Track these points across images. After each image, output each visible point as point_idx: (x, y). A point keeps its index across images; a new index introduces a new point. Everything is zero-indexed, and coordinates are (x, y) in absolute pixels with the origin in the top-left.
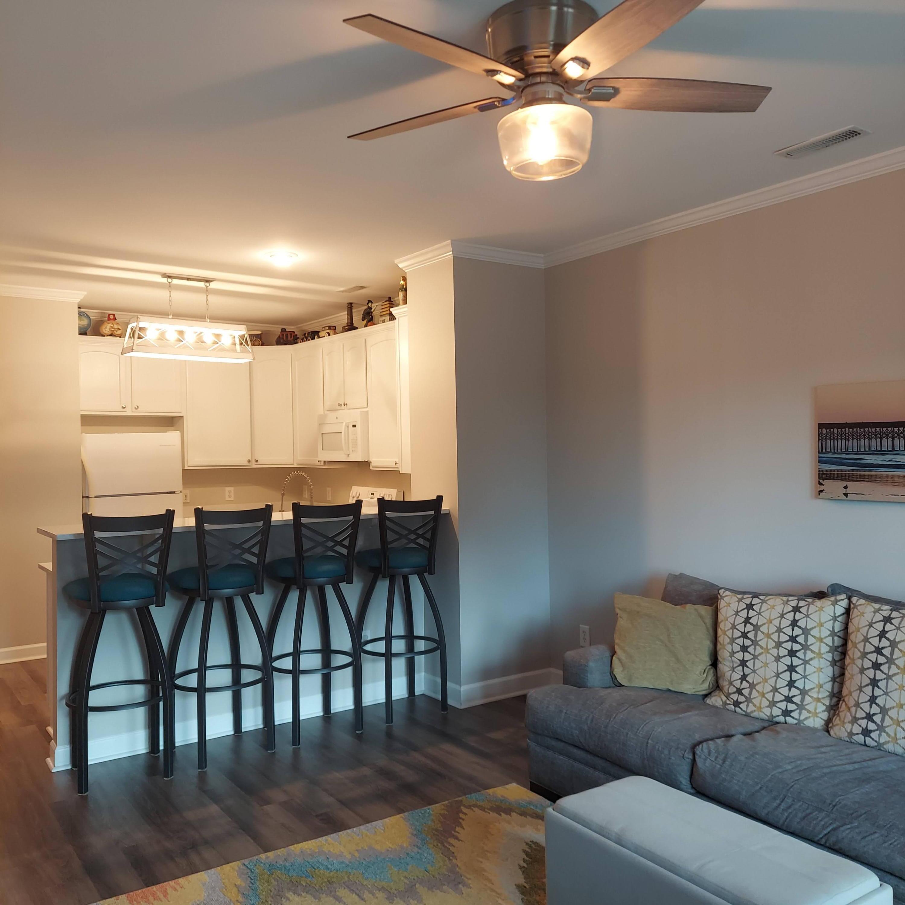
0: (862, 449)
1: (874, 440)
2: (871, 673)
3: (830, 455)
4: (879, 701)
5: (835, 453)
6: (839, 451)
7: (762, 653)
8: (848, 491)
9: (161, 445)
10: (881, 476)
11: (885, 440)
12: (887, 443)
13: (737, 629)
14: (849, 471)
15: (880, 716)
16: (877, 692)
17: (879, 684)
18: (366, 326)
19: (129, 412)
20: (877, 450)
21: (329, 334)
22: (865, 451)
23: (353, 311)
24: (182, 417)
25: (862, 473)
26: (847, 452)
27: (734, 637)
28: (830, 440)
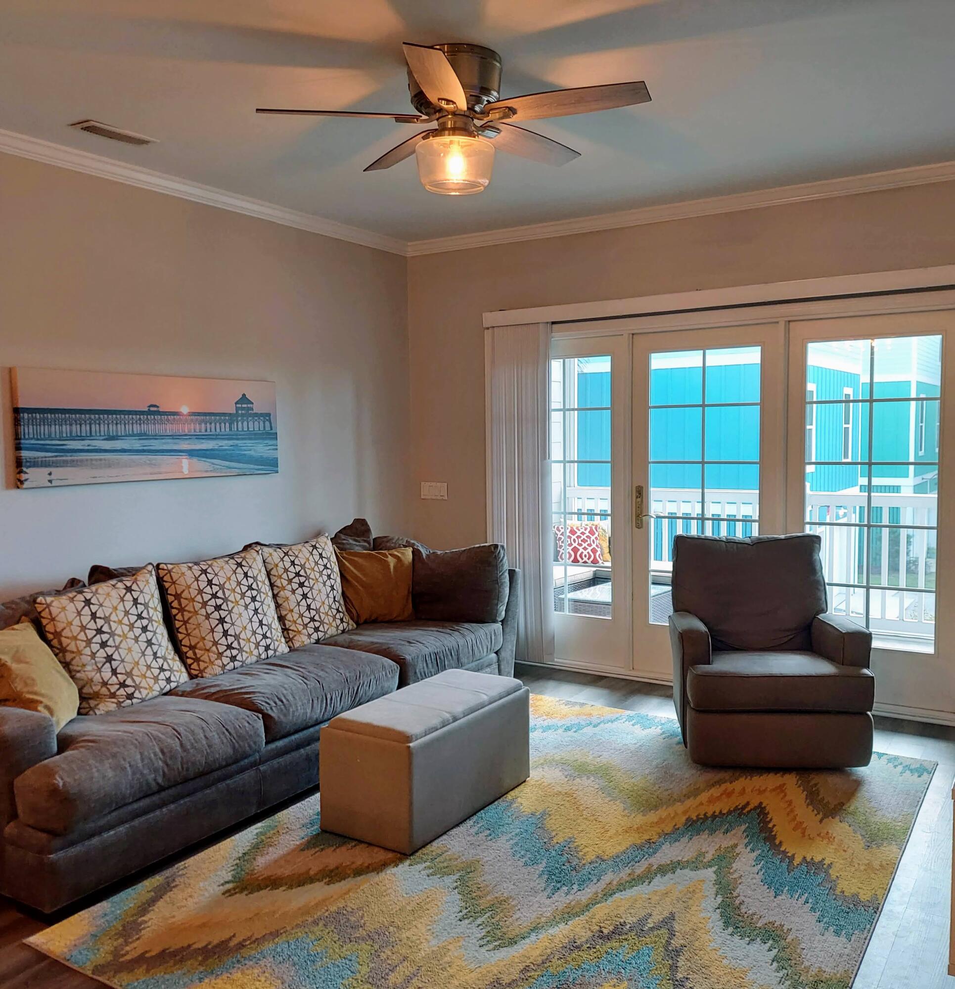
0: (64, 435)
1: (74, 426)
2: (216, 615)
3: (33, 442)
4: (231, 632)
5: (38, 439)
6: (42, 436)
7: (122, 641)
8: (52, 477)
10: (82, 461)
11: (83, 426)
12: (85, 429)
13: (89, 629)
14: (52, 457)
15: (236, 642)
16: (226, 626)
17: (226, 620)
20: (77, 436)
22: (67, 436)
25: (64, 458)
26: (50, 438)
27: (89, 638)
28: (33, 425)
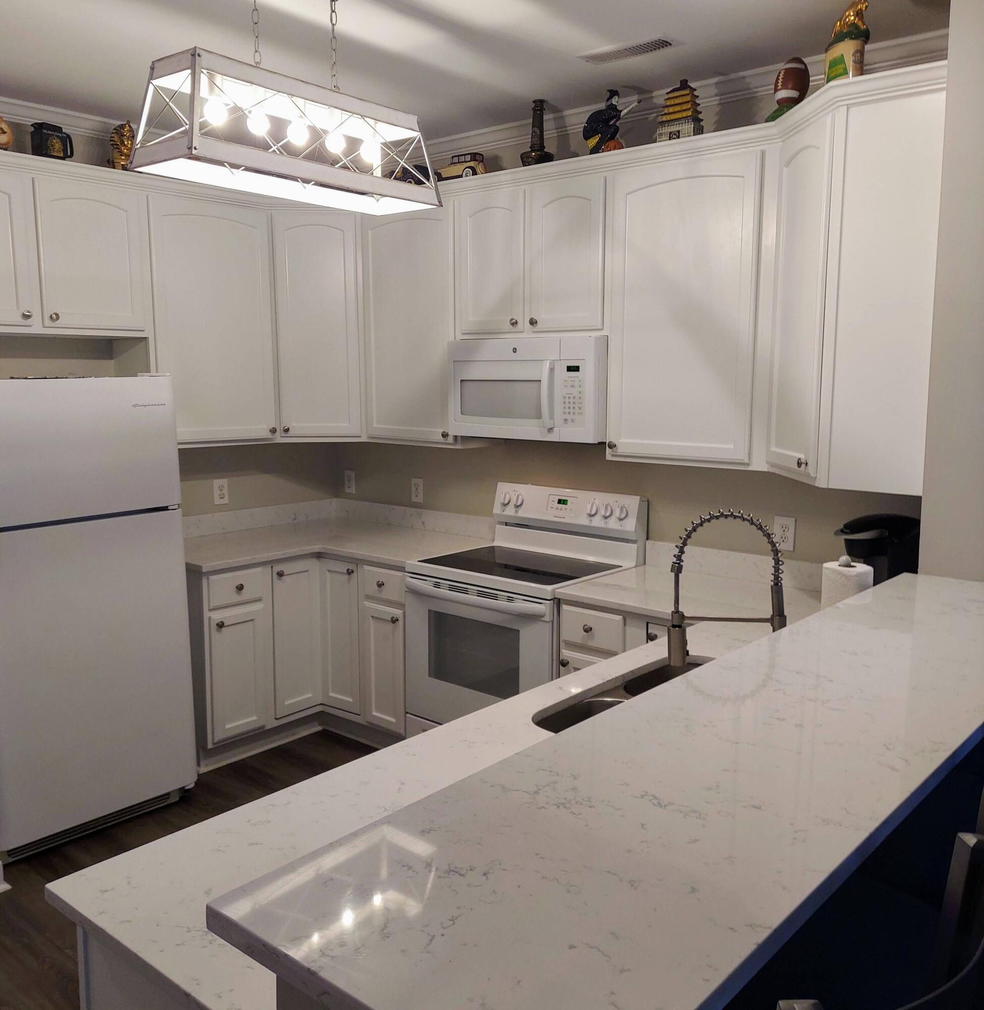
9: (135, 406)
18: (595, 150)
19: (36, 328)
21: (475, 173)
23: (545, 117)
24: (145, 339)
